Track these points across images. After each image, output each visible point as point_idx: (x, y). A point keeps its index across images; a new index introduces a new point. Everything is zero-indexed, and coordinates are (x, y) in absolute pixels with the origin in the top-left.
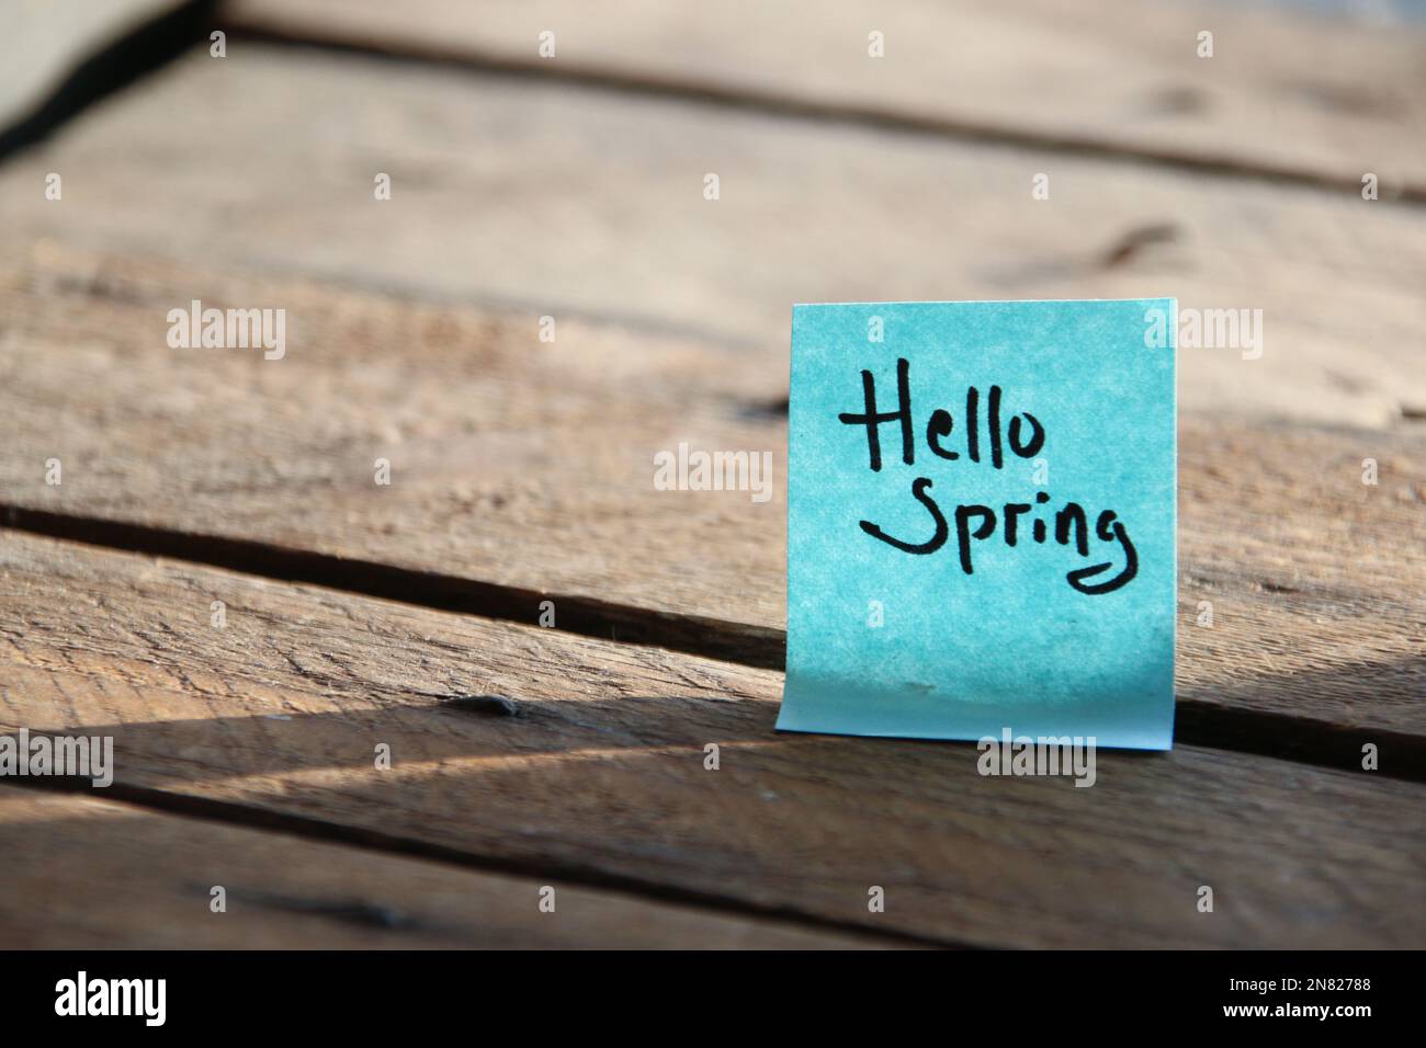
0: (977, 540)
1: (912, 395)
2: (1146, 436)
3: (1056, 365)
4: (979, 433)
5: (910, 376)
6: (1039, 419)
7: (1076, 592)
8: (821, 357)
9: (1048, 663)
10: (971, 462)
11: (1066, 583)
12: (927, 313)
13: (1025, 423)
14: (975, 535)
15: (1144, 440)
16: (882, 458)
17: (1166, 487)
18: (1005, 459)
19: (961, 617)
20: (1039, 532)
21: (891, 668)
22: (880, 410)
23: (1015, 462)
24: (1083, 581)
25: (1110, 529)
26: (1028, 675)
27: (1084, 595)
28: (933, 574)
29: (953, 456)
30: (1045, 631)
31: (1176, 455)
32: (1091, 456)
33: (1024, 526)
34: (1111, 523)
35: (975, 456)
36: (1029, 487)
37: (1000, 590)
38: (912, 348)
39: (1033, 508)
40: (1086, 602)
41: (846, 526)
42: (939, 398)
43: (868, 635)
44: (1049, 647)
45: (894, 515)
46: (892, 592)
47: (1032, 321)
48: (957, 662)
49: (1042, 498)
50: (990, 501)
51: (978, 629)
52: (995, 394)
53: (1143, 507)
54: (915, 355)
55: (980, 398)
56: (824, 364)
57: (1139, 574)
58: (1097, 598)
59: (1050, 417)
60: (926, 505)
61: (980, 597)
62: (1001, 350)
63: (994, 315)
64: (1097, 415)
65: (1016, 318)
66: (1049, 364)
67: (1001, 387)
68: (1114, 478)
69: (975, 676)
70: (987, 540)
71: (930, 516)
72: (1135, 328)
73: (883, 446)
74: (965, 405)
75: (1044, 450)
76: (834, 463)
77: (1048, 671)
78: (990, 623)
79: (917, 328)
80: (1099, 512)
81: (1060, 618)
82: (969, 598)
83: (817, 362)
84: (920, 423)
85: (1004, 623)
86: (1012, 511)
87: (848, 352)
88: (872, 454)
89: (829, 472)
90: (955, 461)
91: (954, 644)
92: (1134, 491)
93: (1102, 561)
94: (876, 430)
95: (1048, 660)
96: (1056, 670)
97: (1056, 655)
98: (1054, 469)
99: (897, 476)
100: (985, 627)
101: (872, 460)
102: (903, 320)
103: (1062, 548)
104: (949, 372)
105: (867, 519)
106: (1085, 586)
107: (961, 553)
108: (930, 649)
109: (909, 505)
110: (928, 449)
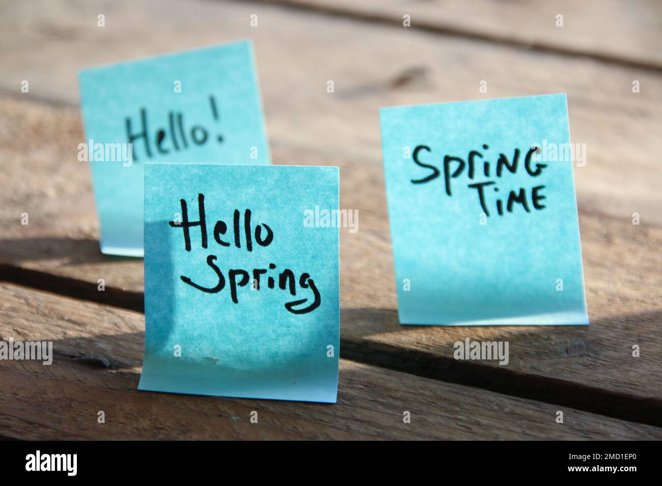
0: (240, 286)
1: (206, 213)
2: (324, 236)
3: (279, 199)
4: (240, 234)
5: (205, 203)
6: (270, 227)
7: (289, 313)
8: (160, 191)
9: (276, 348)
10: (236, 248)
11: (284, 308)
12: (213, 170)
13: (263, 228)
14: (239, 284)
15: (323, 238)
16: (191, 244)
17: (334, 263)
18: (253, 246)
19: (232, 324)
20: (271, 283)
21: (197, 349)
22: (190, 220)
23: (258, 248)
24: (293, 308)
25: (306, 283)
26: (266, 354)
27: (294, 315)
28: (218, 303)
29: (227, 245)
30: (274, 331)
31: (339, 247)
32: (296, 246)
33: (264, 279)
34: (307, 280)
35: (238, 244)
36: (265, 261)
37: (252, 312)
38: (206, 188)
39: (268, 271)
40: (295, 318)
41: (174, 278)
42: (220, 215)
43: (186, 332)
44: (276, 340)
45: (198, 274)
46: (197, 311)
47: (266, 176)
48: (230, 347)
49: (272, 266)
50: (246, 267)
51: (240, 330)
52: (248, 213)
53: (323, 272)
54: (207, 192)
55: (240, 215)
56: (161, 195)
57: (321, 305)
58: (300, 316)
59: (276, 226)
60: (214, 269)
61: (242, 314)
62: (251, 190)
63: (247, 172)
64: (299, 225)
65: (258, 174)
66: (275, 198)
67: (251, 210)
68: (308, 257)
69: (240, 354)
70: (245, 287)
71: (216, 274)
72: (319, 181)
73: (192, 239)
74: (233, 218)
75: (273, 243)
76: (167, 246)
77: (276, 352)
78: (247, 327)
79: (208, 178)
80: (301, 274)
81: (282, 325)
82: (236, 315)
83: (158, 194)
84: (210, 227)
85: (254, 327)
86: (257, 273)
87: (174, 189)
88: (186, 242)
89: (165, 251)
90: (228, 247)
91: (229, 338)
92: (318, 264)
93: (303, 298)
94: (188, 230)
95: (276, 346)
96: (280, 351)
97: (280, 344)
98: (278, 252)
99: (199, 254)
100: (244, 329)
101: (186, 246)
102: (201, 174)
103: (283, 291)
104: (225, 201)
105: (184, 275)
106: (294, 310)
107: (232, 293)
108: (217, 340)
109: (205, 269)
110: (215, 241)
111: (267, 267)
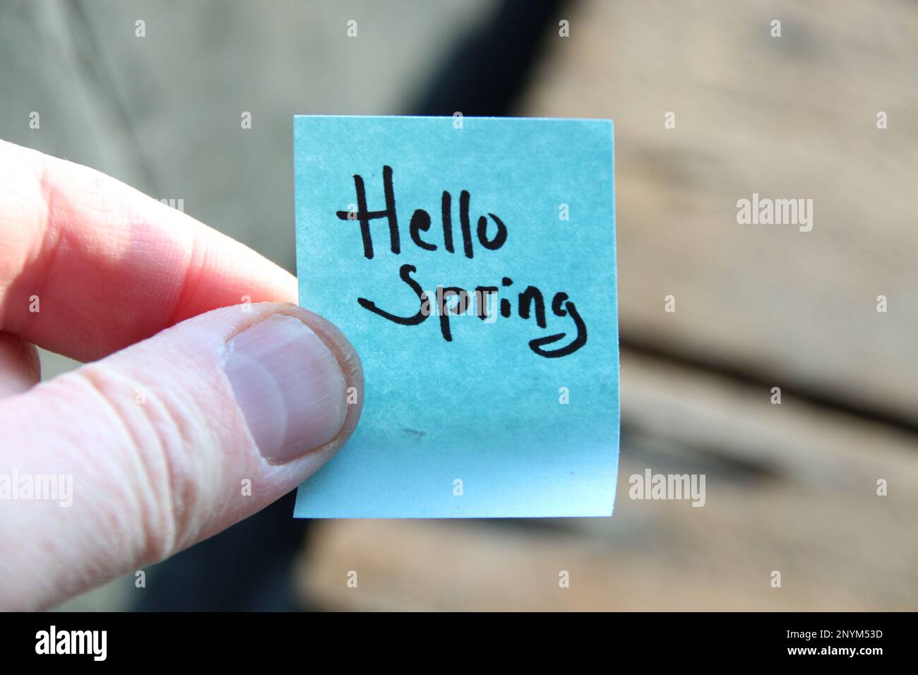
0: (455, 314)
1: (397, 197)
2: (591, 232)
3: (514, 174)
4: (453, 230)
5: (394, 180)
6: (503, 219)
7: (536, 356)
8: (319, 162)
9: (517, 413)
10: (447, 253)
11: (528, 349)
13: (490, 221)
14: (453, 311)
15: (589, 237)
16: (374, 247)
17: (608, 274)
18: (474, 250)
19: (444, 374)
20: (505, 308)
21: (388, 416)
22: (371, 208)
23: (483, 253)
24: (542, 347)
25: (563, 307)
27: (544, 358)
28: (420, 341)
29: (432, 248)
30: (513, 385)
31: (615, 249)
32: (546, 250)
33: (493, 303)
34: (564, 302)
35: (450, 247)
36: (495, 273)
37: (475, 354)
38: (395, 157)
39: (499, 290)
40: (546, 364)
41: (347, 302)
42: (419, 200)
44: (516, 399)
45: (386, 294)
46: (387, 355)
47: (493, 135)
48: (442, 412)
49: (507, 282)
50: (464, 284)
51: (458, 384)
52: (465, 197)
53: (591, 290)
54: (397, 163)
55: (452, 201)
56: (322, 169)
57: (588, 342)
58: (555, 360)
59: (511, 218)
60: (411, 286)
61: (459, 359)
62: (469, 160)
64: (550, 215)
65: (480, 133)
66: (509, 172)
67: (470, 192)
68: (565, 267)
69: (458, 423)
70: (463, 314)
71: (415, 296)
72: (580, 145)
73: (374, 239)
74: (441, 206)
75: (507, 244)
76: (334, 252)
77: (517, 419)
78: (468, 379)
79: (399, 139)
80: (553, 294)
81: (525, 376)
82: (450, 360)
83: (317, 167)
84: (404, 220)
85: (479, 379)
86: (482, 293)
87: (342, 159)
88: (365, 243)
89: (331, 259)
90: (434, 252)
91: (439, 396)
92: (582, 278)
93: (558, 332)
94: (368, 225)
95: (516, 410)
96: (523, 418)
97: (523, 406)
98: (516, 259)
99: (387, 263)
100: (464, 382)
101: (365, 250)
102: (386, 133)
103: (525, 322)
104: (427, 178)
105: (364, 297)
106: (544, 351)
107: (442, 325)
108: (419, 399)
109: (398, 286)
110: (411, 242)
111: (498, 283)
